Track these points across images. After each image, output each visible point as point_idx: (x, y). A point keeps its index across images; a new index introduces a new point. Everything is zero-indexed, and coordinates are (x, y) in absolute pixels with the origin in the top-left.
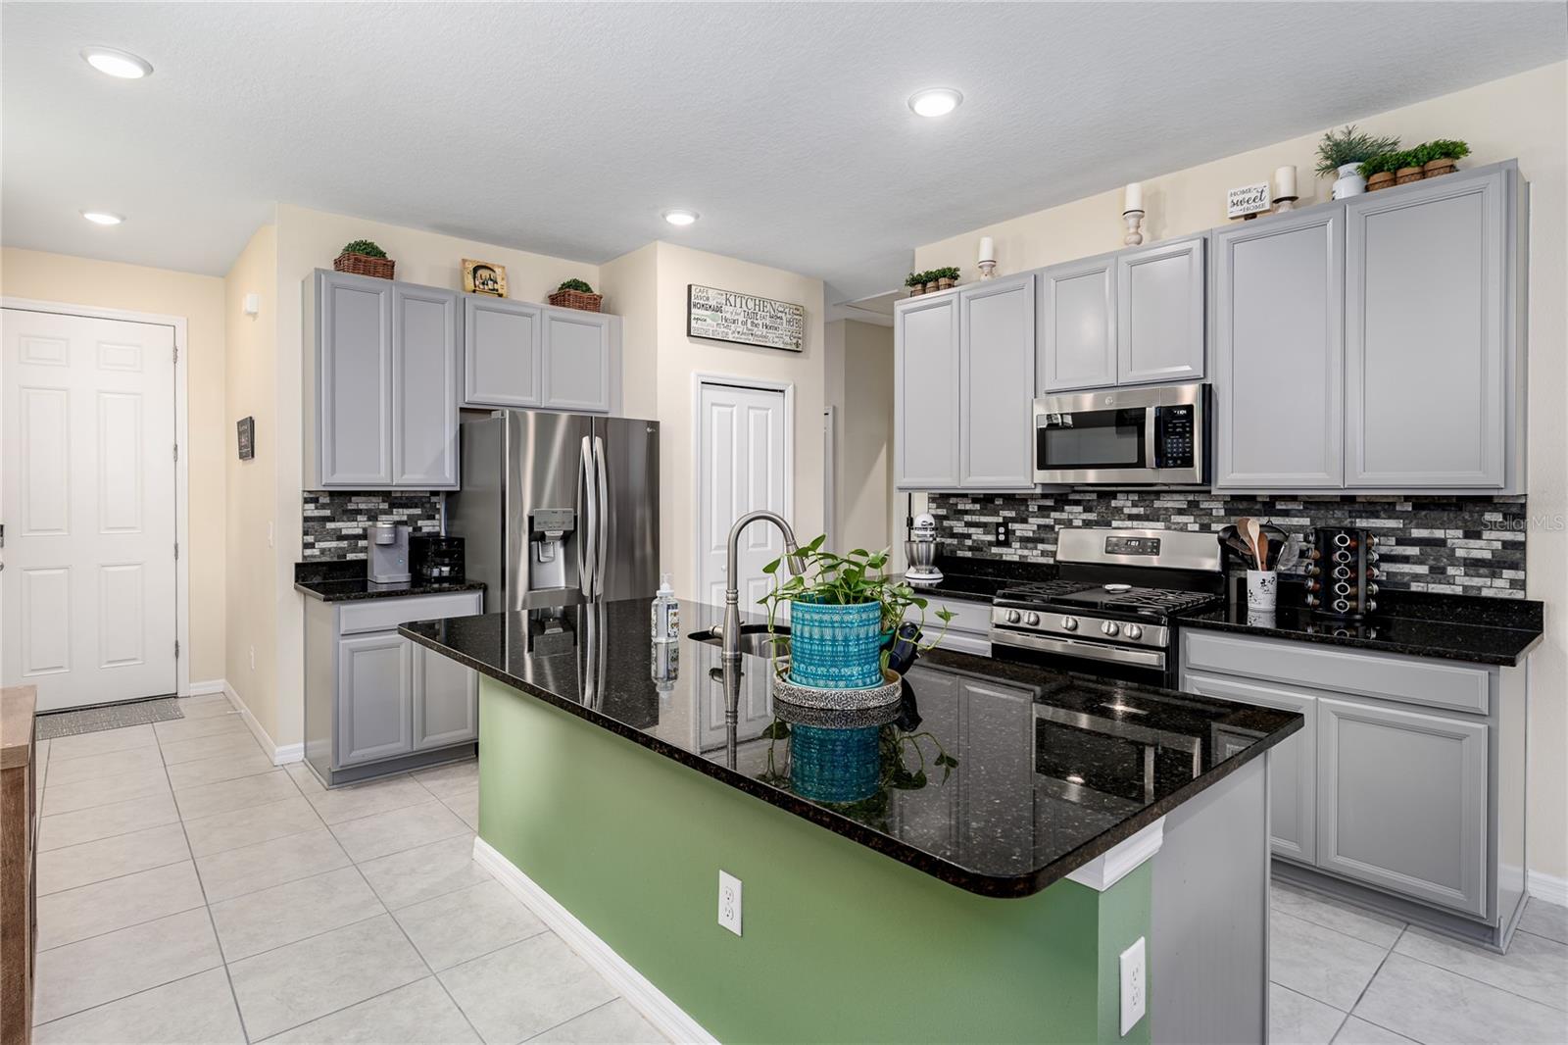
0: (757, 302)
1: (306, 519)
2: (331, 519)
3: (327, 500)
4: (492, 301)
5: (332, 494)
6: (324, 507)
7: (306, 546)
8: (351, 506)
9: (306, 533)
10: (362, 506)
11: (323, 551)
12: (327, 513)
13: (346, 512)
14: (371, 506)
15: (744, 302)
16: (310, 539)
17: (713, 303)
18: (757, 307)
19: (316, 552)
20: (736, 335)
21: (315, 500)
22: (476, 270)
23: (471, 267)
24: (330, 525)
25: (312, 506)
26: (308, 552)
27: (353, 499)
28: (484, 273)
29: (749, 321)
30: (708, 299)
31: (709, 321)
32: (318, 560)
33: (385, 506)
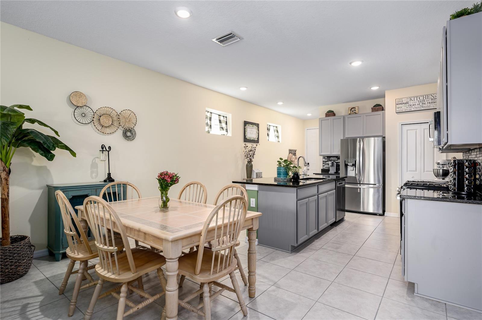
0: (425, 96)
1: (323, 161)
2: (327, 161)
3: (326, 158)
4: (355, 115)
5: (327, 157)
6: (326, 159)
7: (323, 166)
8: (331, 159)
9: (323, 164)
10: (332, 159)
11: (326, 167)
12: (327, 160)
13: (330, 160)
14: (334, 159)
15: (418, 98)
16: (324, 165)
17: (404, 102)
18: (425, 98)
19: (325, 167)
20: (415, 108)
21: (325, 158)
22: (351, 109)
23: (350, 109)
24: (327, 162)
25: (324, 159)
26: (323, 167)
27: (331, 158)
28: (353, 109)
29: (421, 104)
30: (402, 101)
31: (403, 107)
32: (325, 169)
33: (337, 159)
